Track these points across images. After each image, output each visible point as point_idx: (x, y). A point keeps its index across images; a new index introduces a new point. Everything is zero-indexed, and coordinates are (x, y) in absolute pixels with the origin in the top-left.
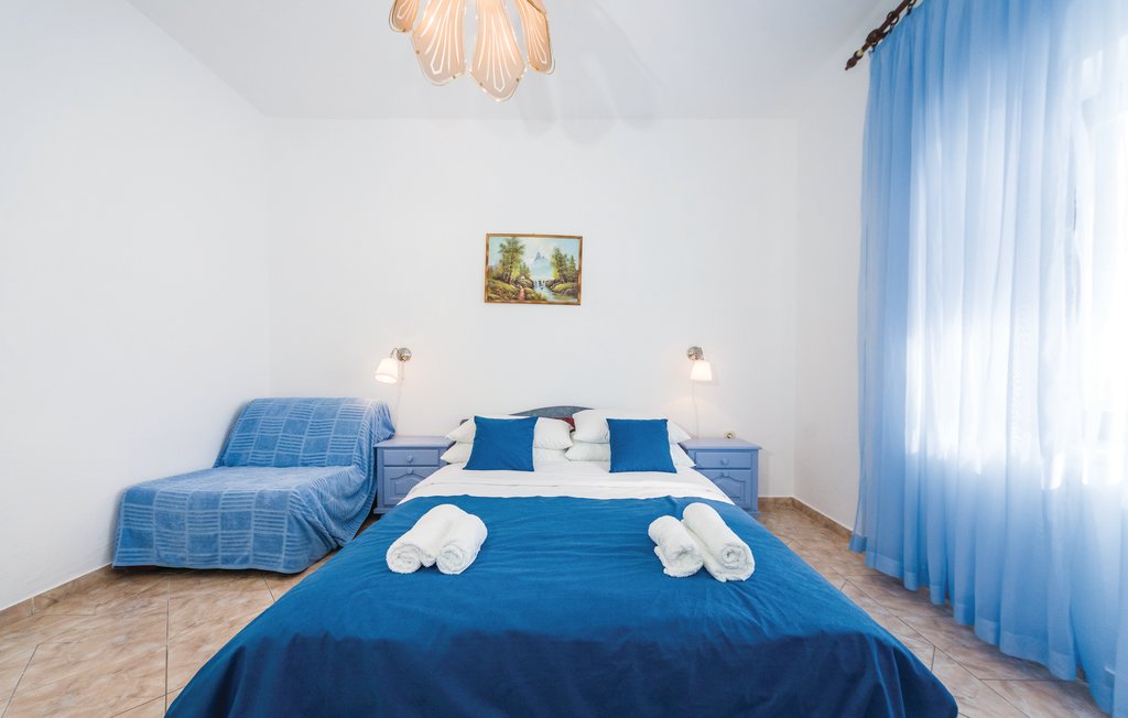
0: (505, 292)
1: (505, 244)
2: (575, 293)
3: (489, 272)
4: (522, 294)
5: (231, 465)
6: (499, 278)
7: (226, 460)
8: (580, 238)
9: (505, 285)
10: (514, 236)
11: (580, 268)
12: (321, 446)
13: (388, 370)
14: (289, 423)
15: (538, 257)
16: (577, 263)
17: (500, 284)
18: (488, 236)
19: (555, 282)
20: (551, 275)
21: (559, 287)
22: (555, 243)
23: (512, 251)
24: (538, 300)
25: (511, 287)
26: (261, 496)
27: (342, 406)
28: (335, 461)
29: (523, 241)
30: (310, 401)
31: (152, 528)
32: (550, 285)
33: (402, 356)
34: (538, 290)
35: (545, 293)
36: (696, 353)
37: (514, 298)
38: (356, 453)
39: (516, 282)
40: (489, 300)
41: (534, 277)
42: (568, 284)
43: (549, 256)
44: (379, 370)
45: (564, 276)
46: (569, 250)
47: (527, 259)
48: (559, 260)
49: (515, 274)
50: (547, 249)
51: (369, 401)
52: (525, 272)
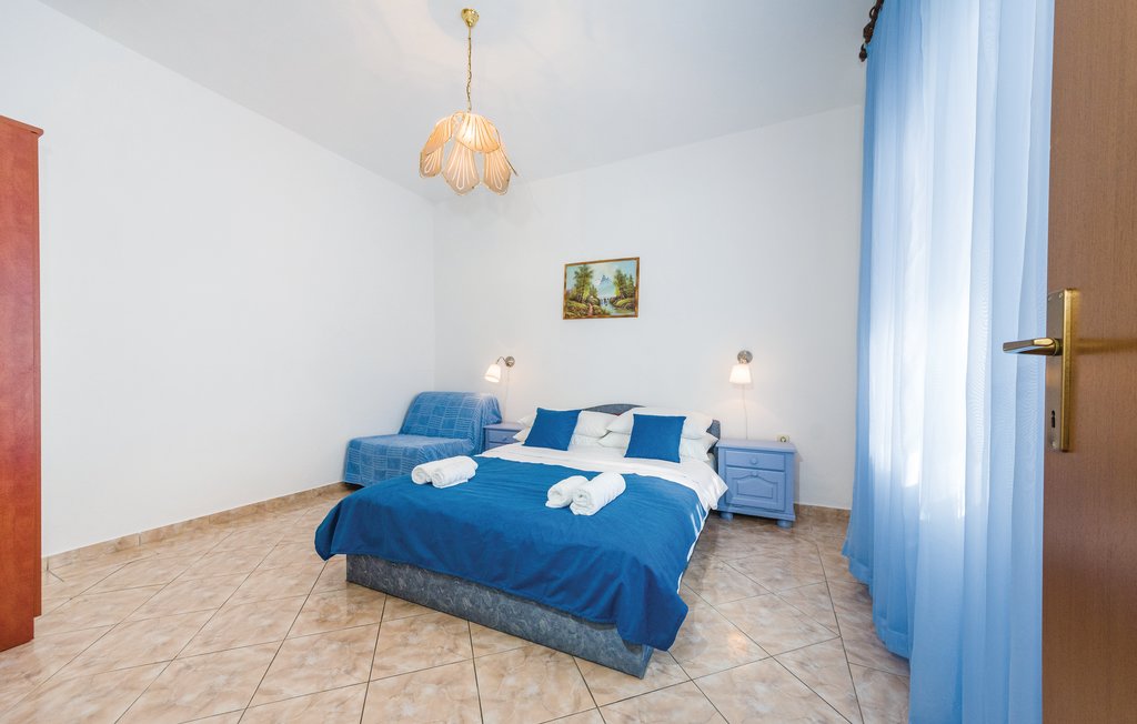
0: (579, 309)
1: (579, 271)
2: (633, 307)
3: (566, 295)
4: (591, 311)
5: (406, 433)
6: (574, 299)
7: (405, 430)
8: (638, 259)
9: (579, 304)
10: (585, 264)
11: (637, 285)
12: (451, 423)
13: (494, 373)
14: (437, 408)
15: (604, 279)
16: (634, 281)
17: (575, 304)
18: (567, 266)
19: (617, 299)
20: (613, 293)
21: (620, 302)
22: (616, 266)
23: (584, 275)
24: (604, 315)
25: (583, 306)
26: (406, 449)
27: (466, 398)
28: (458, 435)
29: (592, 267)
30: (448, 394)
31: (359, 463)
32: (613, 302)
33: (509, 362)
34: (603, 306)
35: (608, 308)
36: (745, 357)
37: (585, 315)
38: (470, 431)
39: (587, 301)
40: (567, 317)
41: (601, 296)
42: (628, 299)
43: (612, 277)
44: (488, 372)
45: (624, 293)
46: (628, 270)
47: (595, 282)
48: (620, 279)
49: (586, 294)
50: (610, 272)
51: (483, 396)
52: (593, 292)
